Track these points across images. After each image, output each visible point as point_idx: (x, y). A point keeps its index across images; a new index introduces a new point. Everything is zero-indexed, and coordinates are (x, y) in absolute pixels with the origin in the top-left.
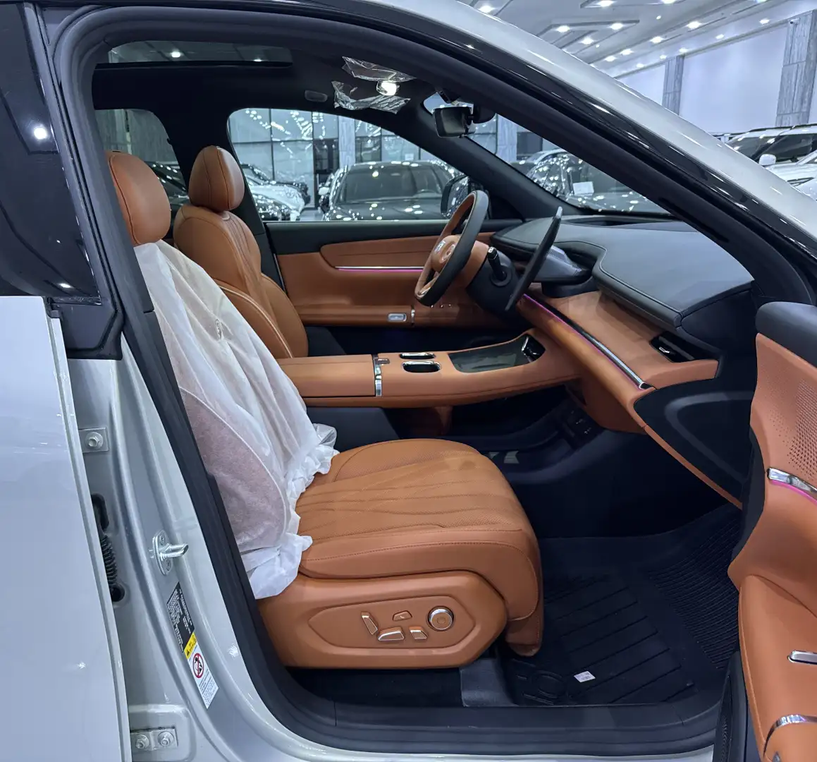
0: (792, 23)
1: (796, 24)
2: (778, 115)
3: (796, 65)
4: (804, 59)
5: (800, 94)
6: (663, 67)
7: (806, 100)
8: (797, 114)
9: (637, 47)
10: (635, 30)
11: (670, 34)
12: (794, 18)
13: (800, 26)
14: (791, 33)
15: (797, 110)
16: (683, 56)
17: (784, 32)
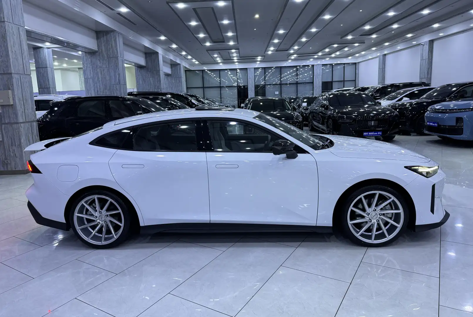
0: (422, 44)
1: (424, 45)
2: (420, 79)
3: (424, 60)
4: (427, 58)
5: (427, 72)
6: (378, 59)
7: (429, 73)
8: (426, 79)
9: (366, 51)
10: (364, 46)
11: (379, 47)
12: (423, 43)
13: (425, 46)
14: (422, 48)
15: (426, 77)
16: (385, 55)
17: (420, 47)
